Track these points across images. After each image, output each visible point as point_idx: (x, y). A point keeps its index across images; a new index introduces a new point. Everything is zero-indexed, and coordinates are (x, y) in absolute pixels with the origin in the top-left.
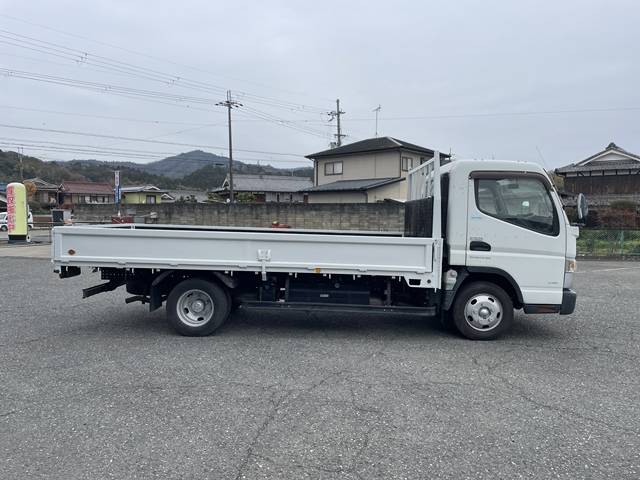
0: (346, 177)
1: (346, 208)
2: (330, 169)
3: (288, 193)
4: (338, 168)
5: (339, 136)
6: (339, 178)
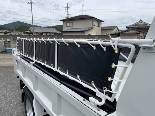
4: (71, 24)
5: (68, 15)
6: (72, 27)
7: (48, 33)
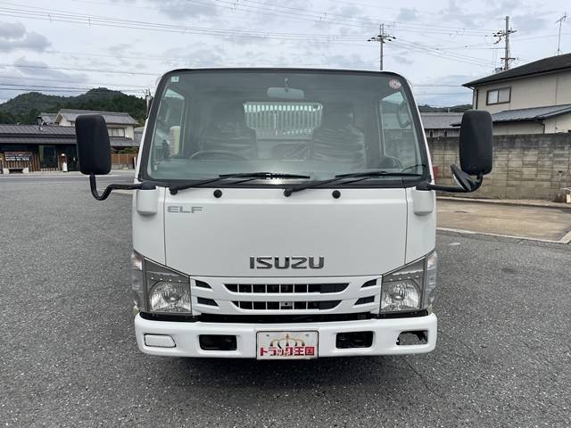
0: (513, 106)
1: (518, 140)
2: (493, 97)
3: (443, 129)
4: (504, 96)
5: (507, 59)
6: (506, 107)
7: (436, 130)
